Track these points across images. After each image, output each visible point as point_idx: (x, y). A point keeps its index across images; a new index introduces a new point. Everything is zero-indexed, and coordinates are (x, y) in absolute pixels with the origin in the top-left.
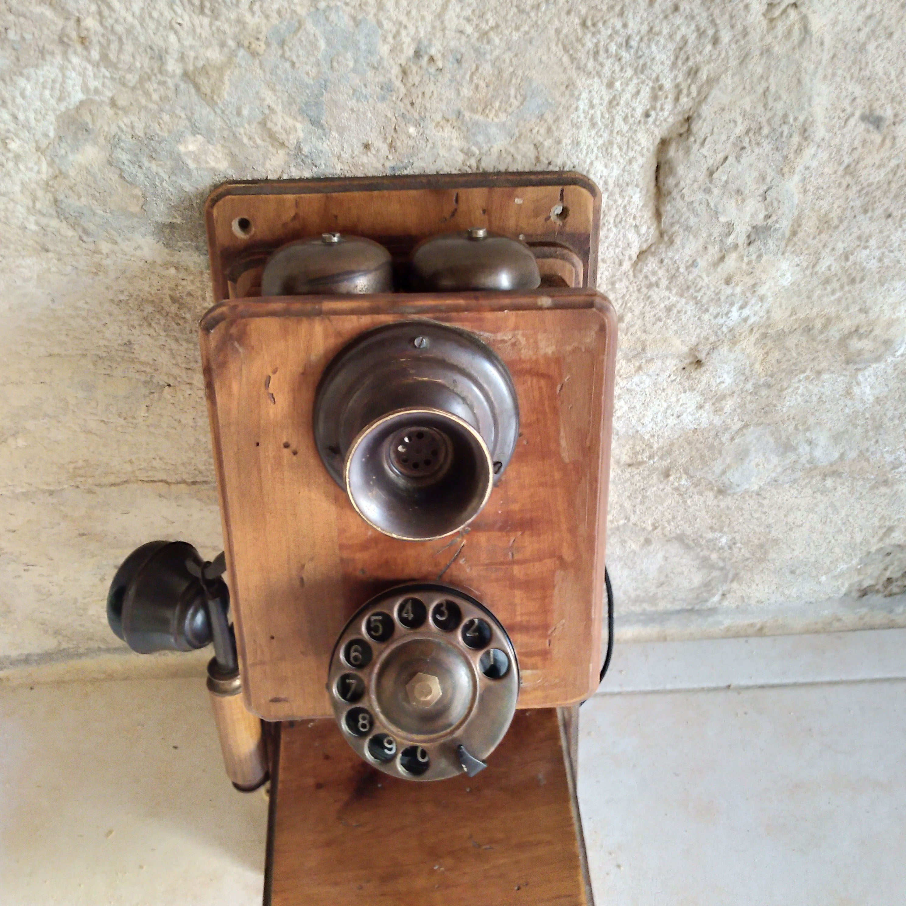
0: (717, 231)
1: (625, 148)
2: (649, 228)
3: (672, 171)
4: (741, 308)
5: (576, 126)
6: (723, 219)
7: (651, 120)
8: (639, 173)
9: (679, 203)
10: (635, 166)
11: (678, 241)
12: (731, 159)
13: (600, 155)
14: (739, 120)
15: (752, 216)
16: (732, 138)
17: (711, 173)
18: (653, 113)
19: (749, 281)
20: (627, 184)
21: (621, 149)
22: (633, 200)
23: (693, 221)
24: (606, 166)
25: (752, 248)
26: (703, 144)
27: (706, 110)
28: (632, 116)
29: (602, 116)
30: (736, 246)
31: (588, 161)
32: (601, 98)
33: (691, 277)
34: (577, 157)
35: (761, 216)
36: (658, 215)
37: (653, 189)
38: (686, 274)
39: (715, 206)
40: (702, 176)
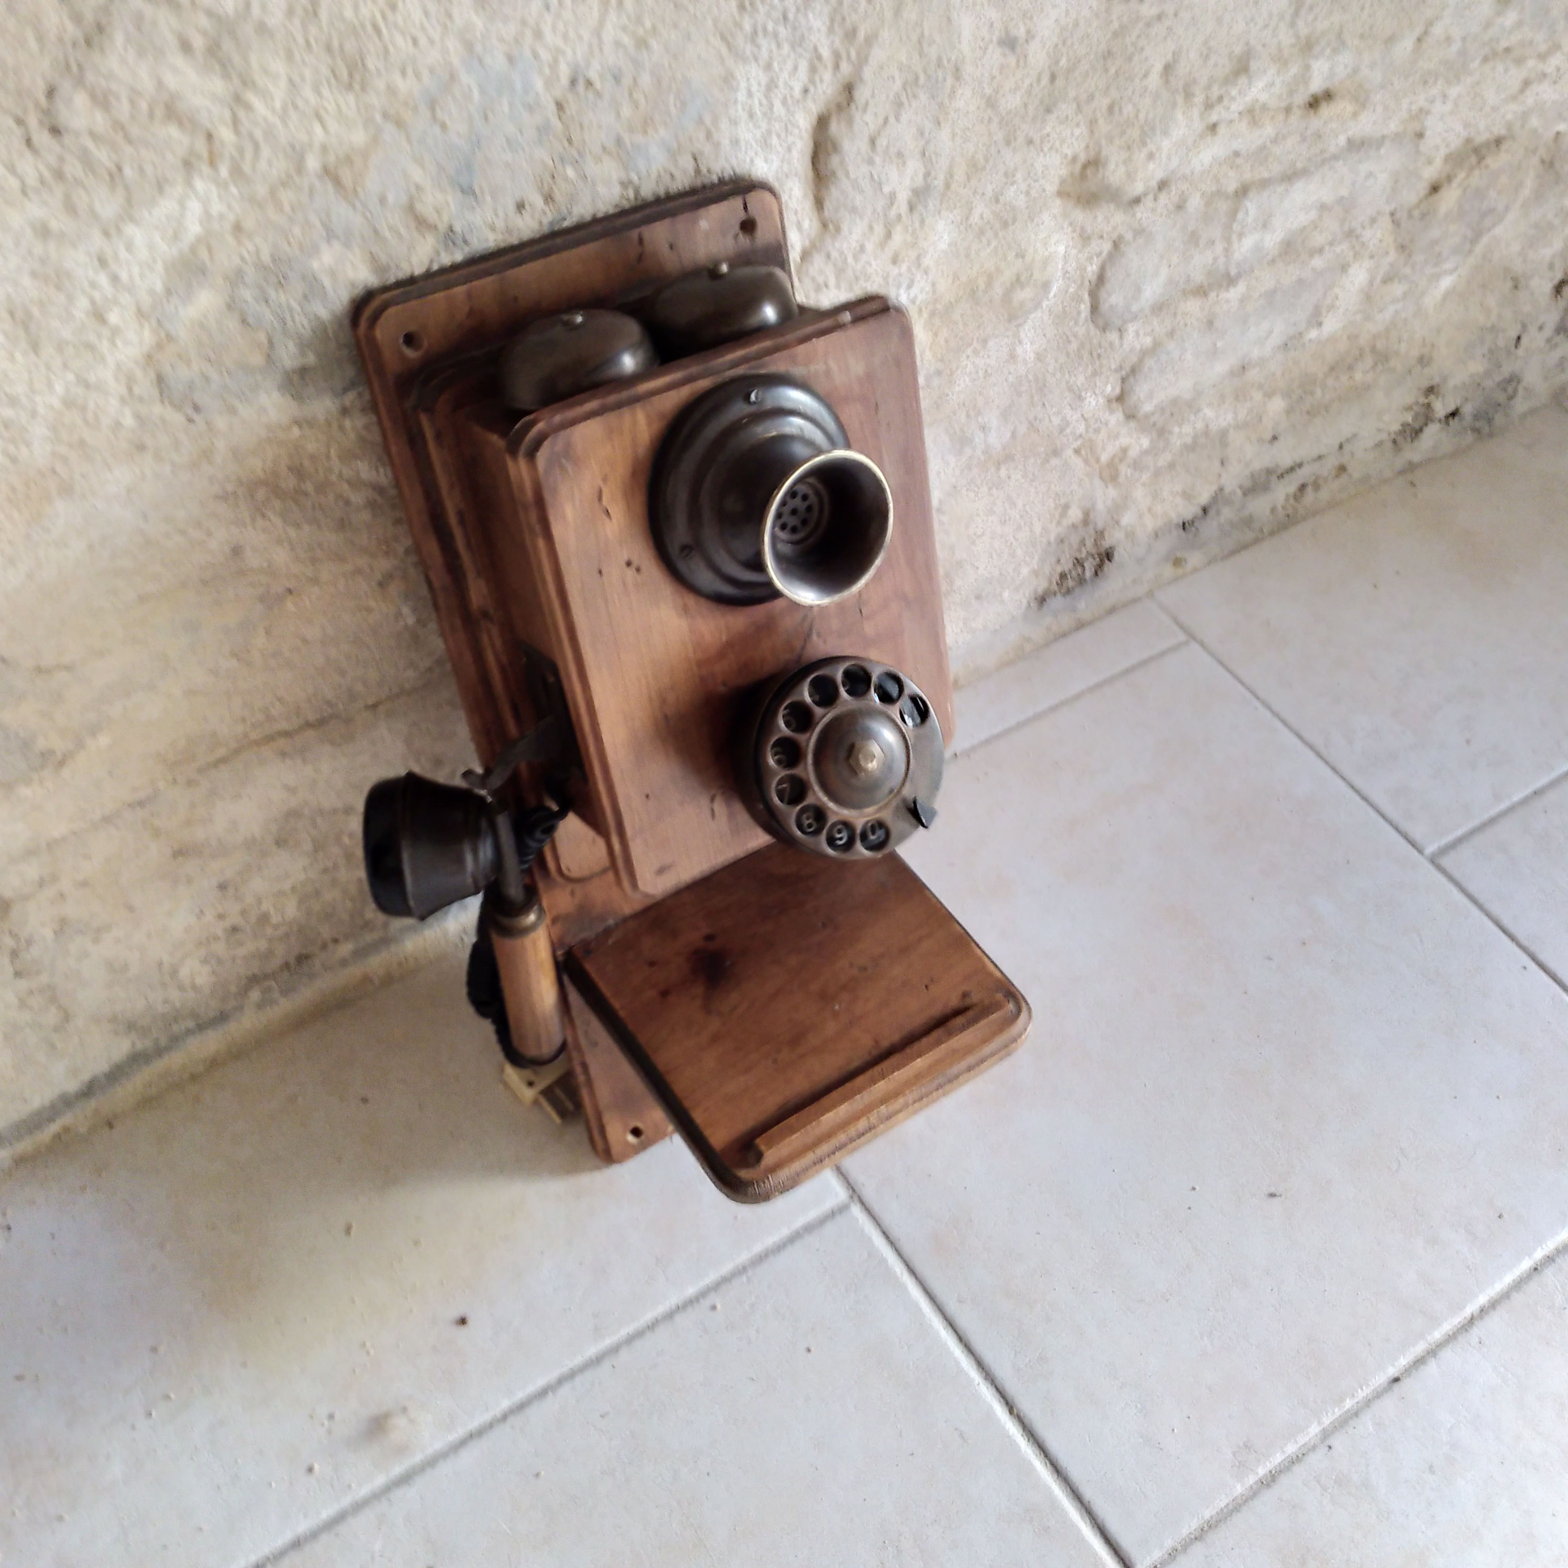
0: (880, 204)
1: (783, 135)
2: (811, 220)
3: (836, 148)
4: (909, 287)
5: (734, 122)
6: (887, 189)
7: (810, 96)
8: (798, 160)
9: (845, 183)
10: (795, 154)
11: (845, 228)
12: (892, 120)
13: (759, 149)
14: (897, 74)
15: (912, 179)
16: (891, 97)
17: (873, 142)
18: (812, 89)
19: (913, 254)
20: (787, 176)
21: (779, 136)
22: (793, 193)
23: (858, 200)
24: (766, 161)
25: (916, 216)
26: (865, 110)
27: (867, 73)
28: (792, 97)
29: (761, 104)
30: (899, 217)
31: (748, 160)
32: (759, 84)
33: (859, 267)
34: (737, 158)
35: (921, 176)
36: (819, 203)
37: (810, 174)
38: (854, 264)
39: (879, 177)
40: (864, 145)
